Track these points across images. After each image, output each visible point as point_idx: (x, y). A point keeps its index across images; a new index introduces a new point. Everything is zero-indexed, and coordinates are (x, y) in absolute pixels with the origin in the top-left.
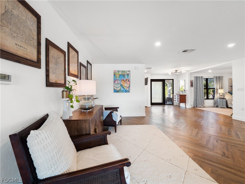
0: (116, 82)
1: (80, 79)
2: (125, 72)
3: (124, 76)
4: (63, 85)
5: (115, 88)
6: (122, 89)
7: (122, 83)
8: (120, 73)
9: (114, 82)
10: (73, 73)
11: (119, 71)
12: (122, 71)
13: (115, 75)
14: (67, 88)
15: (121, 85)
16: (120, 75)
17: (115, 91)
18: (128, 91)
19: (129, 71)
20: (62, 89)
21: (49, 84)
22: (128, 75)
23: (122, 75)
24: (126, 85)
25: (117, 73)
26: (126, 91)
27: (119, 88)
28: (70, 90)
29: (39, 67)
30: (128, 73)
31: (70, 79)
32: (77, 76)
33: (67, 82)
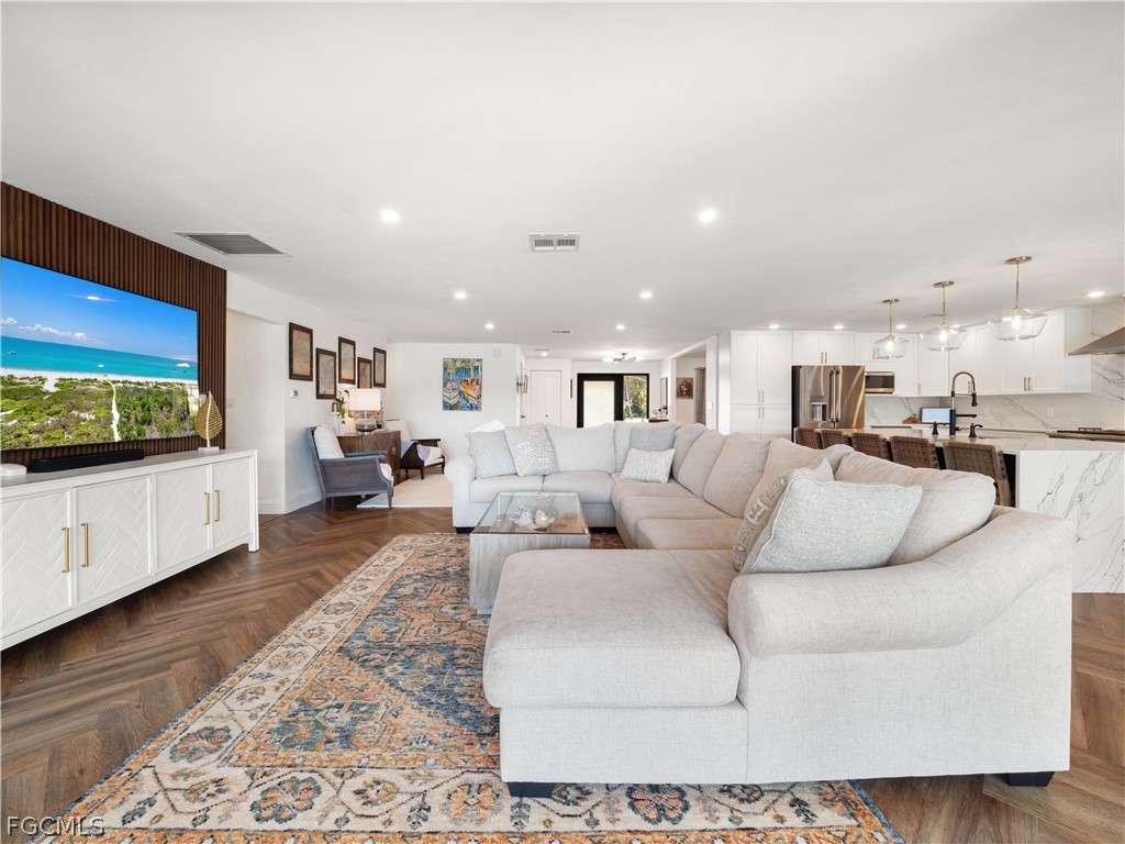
0: (449, 385)
1: (359, 387)
2: (469, 361)
3: (467, 371)
4: (333, 397)
5: (448, 400)
6: (463, 402)
7: (462, 388)
8: (458, 364)
9: (445, 385)
10: (346, 378)
11: (455, 360)
12: (463, 361)
13: (445, 369)
14: (338, 400)
15: (460, 393)
16: (458, 370)
17: (448, 406)
18: (477, 408)
19: (478, 360)
20: (332, 401)
21: (319, 396)
22: (476, 368)
23: (462, 368)
24: (471, 392)
25: (451, 364)
26: (471, 408)
27: (455, 401)
28: (341, 402)
29: (311, 380)
30: (476, 364)
31: (342, 387)
32: (352, 382)
33: (338, 393)
